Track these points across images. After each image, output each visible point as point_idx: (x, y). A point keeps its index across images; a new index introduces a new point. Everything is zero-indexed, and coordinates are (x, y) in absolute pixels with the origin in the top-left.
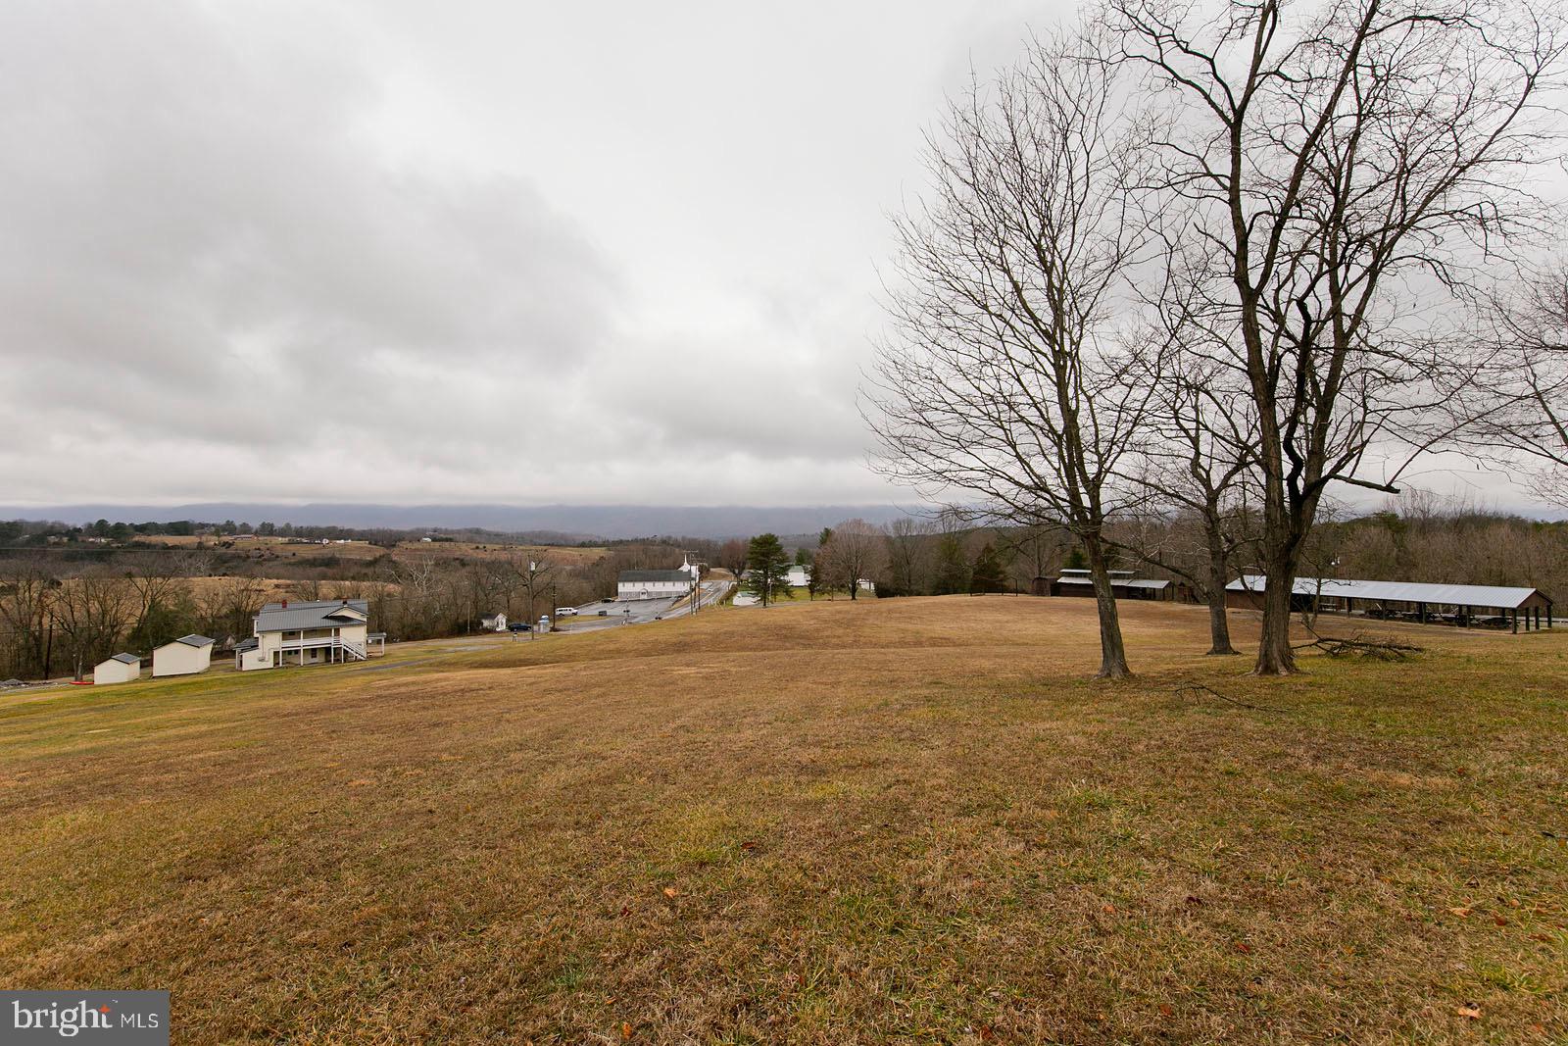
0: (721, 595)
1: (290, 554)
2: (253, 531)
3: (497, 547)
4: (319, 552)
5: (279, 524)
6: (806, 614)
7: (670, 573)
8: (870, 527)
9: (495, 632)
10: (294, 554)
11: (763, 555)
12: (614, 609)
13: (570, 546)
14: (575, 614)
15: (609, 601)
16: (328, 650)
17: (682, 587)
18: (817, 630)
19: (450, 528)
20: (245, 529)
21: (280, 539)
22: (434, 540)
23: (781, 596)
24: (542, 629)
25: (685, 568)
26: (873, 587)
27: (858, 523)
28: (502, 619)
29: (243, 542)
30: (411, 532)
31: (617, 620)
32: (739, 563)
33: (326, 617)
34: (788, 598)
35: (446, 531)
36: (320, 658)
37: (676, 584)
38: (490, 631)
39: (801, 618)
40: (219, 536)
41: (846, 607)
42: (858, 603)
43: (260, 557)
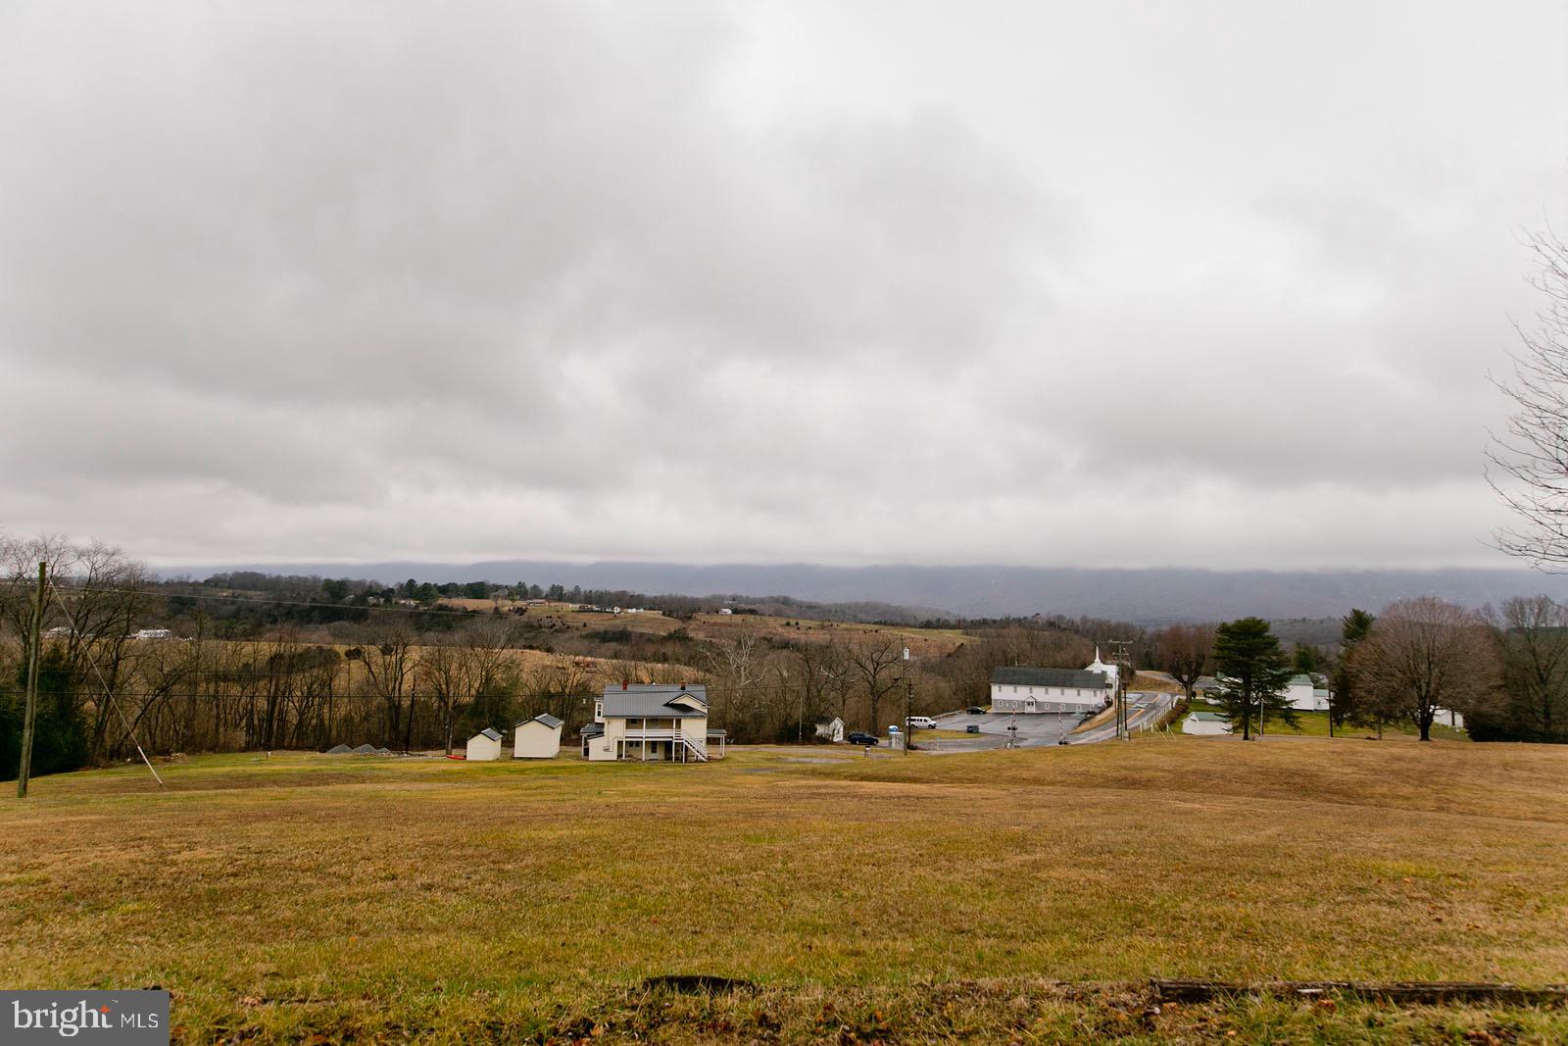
0: (1161, 714)
1: (581, 625)
2: (544, 594)
3: (812, 624)
4: (610, 622)
5: (568, 588)
6: (1335, 757)
7: (1072, 673)
8: (1456, 610)
9: (832, 743)
10: (585, 625)
11: (1241, 652)
12: (989, 725)
13: (911, 627)
14: (933, 727)
15: (978, 712)
16: (668, 745)
17: (1091, 698)
18: (1362, 784)
19: (752, 595)
20: (536, 593)
21: (571, 606)
22: (735, 612)
23: (1276, 725)
24: (893, 745)
25: (1097, 667)
26: (1459, 719)
27: (1430, 605)
28: (838, 724)
29: (538, 609)
30: (707, 601)
31: (997, 741)
32: (1189, 665)
33: (667, 705)
34: (1289, 729)
35: (748, 601)
36: (660, 754)
37: (1083, 692)
38: (825, 741)
39: (1325, 762)
40: (513, 600)
41: (1413, 752)
42: (1434, 747)
43: (551, 627)
